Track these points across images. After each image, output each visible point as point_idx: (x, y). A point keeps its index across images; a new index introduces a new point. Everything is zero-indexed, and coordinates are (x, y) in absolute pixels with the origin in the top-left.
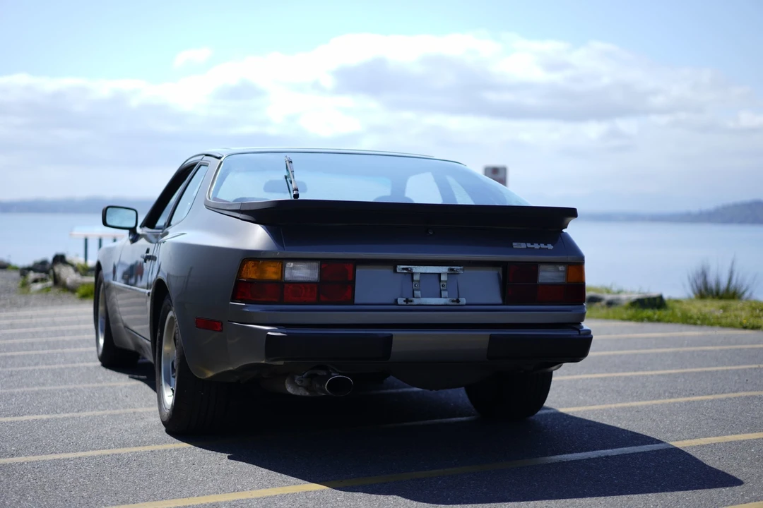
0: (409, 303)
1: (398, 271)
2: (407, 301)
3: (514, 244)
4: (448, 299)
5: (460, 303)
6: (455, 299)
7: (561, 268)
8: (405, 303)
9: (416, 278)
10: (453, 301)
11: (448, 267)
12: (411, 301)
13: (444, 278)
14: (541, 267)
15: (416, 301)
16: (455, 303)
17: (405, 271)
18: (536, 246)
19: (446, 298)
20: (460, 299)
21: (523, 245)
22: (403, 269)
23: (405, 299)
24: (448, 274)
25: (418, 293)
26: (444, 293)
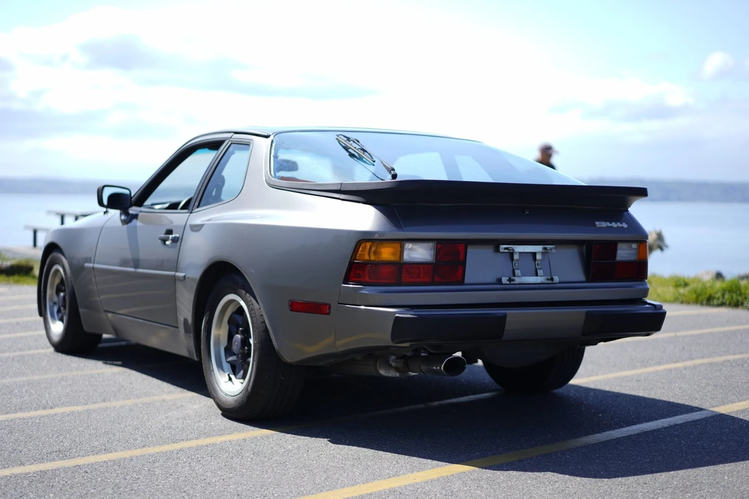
0: (512, 282)
1: (501, 251)
2: (510, 280)
3: (597, 223)
4: (544, 278)
5: (555, 281)
6: (549, 278)
7: (634, 246)
8: (508, 283)
9: (516, 257)
10: (548, 279)
11: (542, 246)
12: (513, 280)
13: (539, 257)
14: (620, 246)
15: (518, 280)
16: (550, 282)
17: (507, 251)
18: (614, 225)
19: (541, 276)
20: (554, 277)
21: (604, 224)
22: (506, 249)
23: (508, 278)
24: (542, 253)
25: (518, 272)
26: (540, 272)
